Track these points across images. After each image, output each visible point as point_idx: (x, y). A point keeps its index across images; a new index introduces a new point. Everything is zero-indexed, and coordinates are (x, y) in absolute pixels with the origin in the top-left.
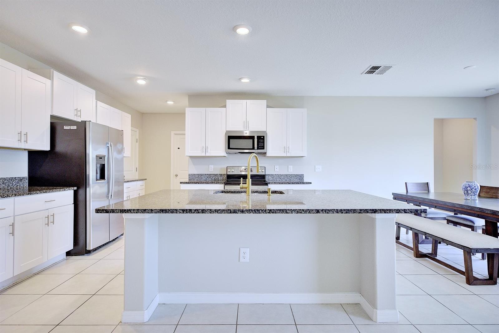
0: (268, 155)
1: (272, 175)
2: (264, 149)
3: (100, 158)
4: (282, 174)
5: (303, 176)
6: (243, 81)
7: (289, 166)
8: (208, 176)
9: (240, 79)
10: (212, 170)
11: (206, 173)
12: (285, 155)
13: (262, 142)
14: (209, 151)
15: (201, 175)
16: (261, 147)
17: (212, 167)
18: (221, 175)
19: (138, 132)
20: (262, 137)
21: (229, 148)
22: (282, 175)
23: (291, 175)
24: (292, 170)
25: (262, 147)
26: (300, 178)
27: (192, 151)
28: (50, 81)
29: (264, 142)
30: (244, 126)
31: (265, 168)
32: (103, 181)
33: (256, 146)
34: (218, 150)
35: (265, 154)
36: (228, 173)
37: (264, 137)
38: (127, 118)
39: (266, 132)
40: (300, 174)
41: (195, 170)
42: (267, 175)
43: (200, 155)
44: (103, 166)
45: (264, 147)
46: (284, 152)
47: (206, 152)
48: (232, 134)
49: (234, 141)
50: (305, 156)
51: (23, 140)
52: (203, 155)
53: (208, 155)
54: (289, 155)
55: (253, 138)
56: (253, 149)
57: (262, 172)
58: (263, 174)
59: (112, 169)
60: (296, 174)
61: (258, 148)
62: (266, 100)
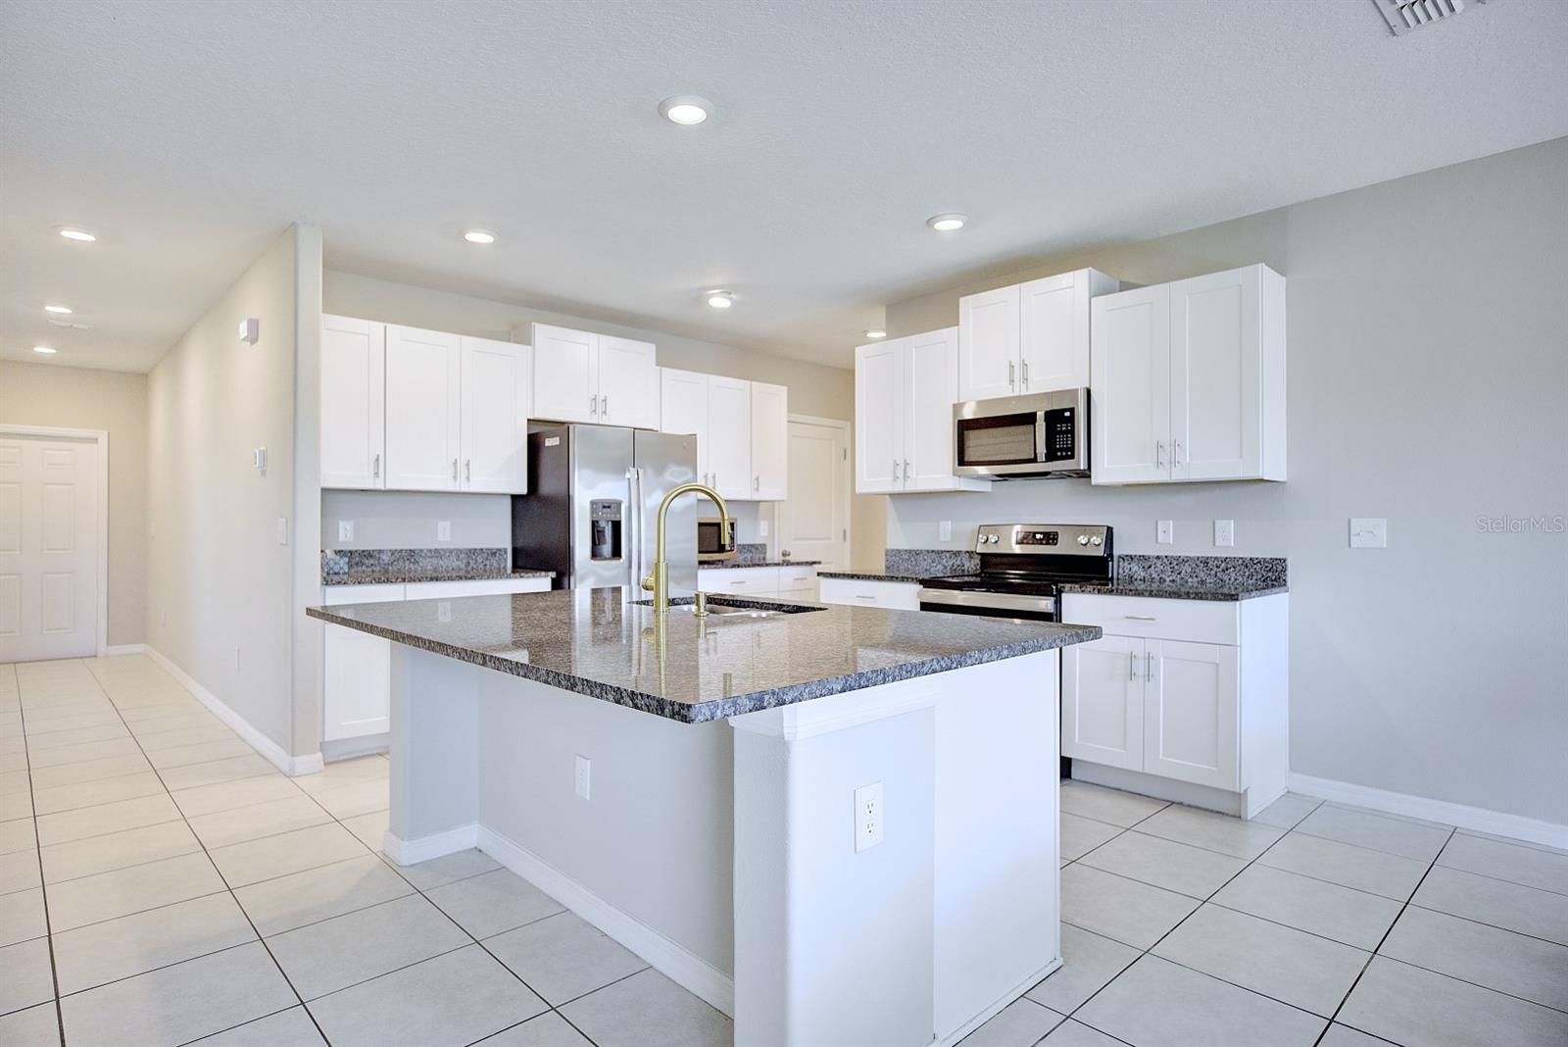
0: (1098, 477)
1: (1144, 558)
2: (1072, 458)
3: (604, 507)
4: (1183, 554)
6: (941, 226)
7: (1219, 522)
8: (933, 555)
9: (930, 222)
10: (948, 538)
11: (931, 548)
12: (1163, 478)
13: (1067, 432)
14: (913, 473)
15: (917, 553)
16: (1061, 450)
17: (947, 526)
18: (971, 554)
19: (848, 431)
20: (1067, 414)
21: (962, 462)
22: (1185, 561)
23: (1226, 561)
24: (1231, 539)
25: (1067, 450)
26: (1270, 575)
27: (873, 478)
28: (529, 348)
29: (1072, 432)
30: (1012, 381)
31: (1110, 530)
32: (615, 562)
33: (1042, 450)
34: (937, 470)
35: (1085, 475)
36: (980, 549)
37: (1072, 410)
38: (775, 397)
39: (1089, 392)
40: (1268, 556)
41: (901, 536)
42: (1122, 558)
43: (891, 490)
44: (616, 526)
45: (1072, 449)
46: (1159, 464)
47: (906, 478)
48: (968, 414)
49: (974, 438)
50: (1260, 476)
51: (464, 475)
52: (899, 488)
53: (910, 487)
54: (1179, 475)
55: (1029, 419)
56: (1034, 460)
57: (1094, 546)
58: (1100, 552)
59: (638, 536)
60: (1248, 555)
61: (1051, 456)
62: (1086, 270)
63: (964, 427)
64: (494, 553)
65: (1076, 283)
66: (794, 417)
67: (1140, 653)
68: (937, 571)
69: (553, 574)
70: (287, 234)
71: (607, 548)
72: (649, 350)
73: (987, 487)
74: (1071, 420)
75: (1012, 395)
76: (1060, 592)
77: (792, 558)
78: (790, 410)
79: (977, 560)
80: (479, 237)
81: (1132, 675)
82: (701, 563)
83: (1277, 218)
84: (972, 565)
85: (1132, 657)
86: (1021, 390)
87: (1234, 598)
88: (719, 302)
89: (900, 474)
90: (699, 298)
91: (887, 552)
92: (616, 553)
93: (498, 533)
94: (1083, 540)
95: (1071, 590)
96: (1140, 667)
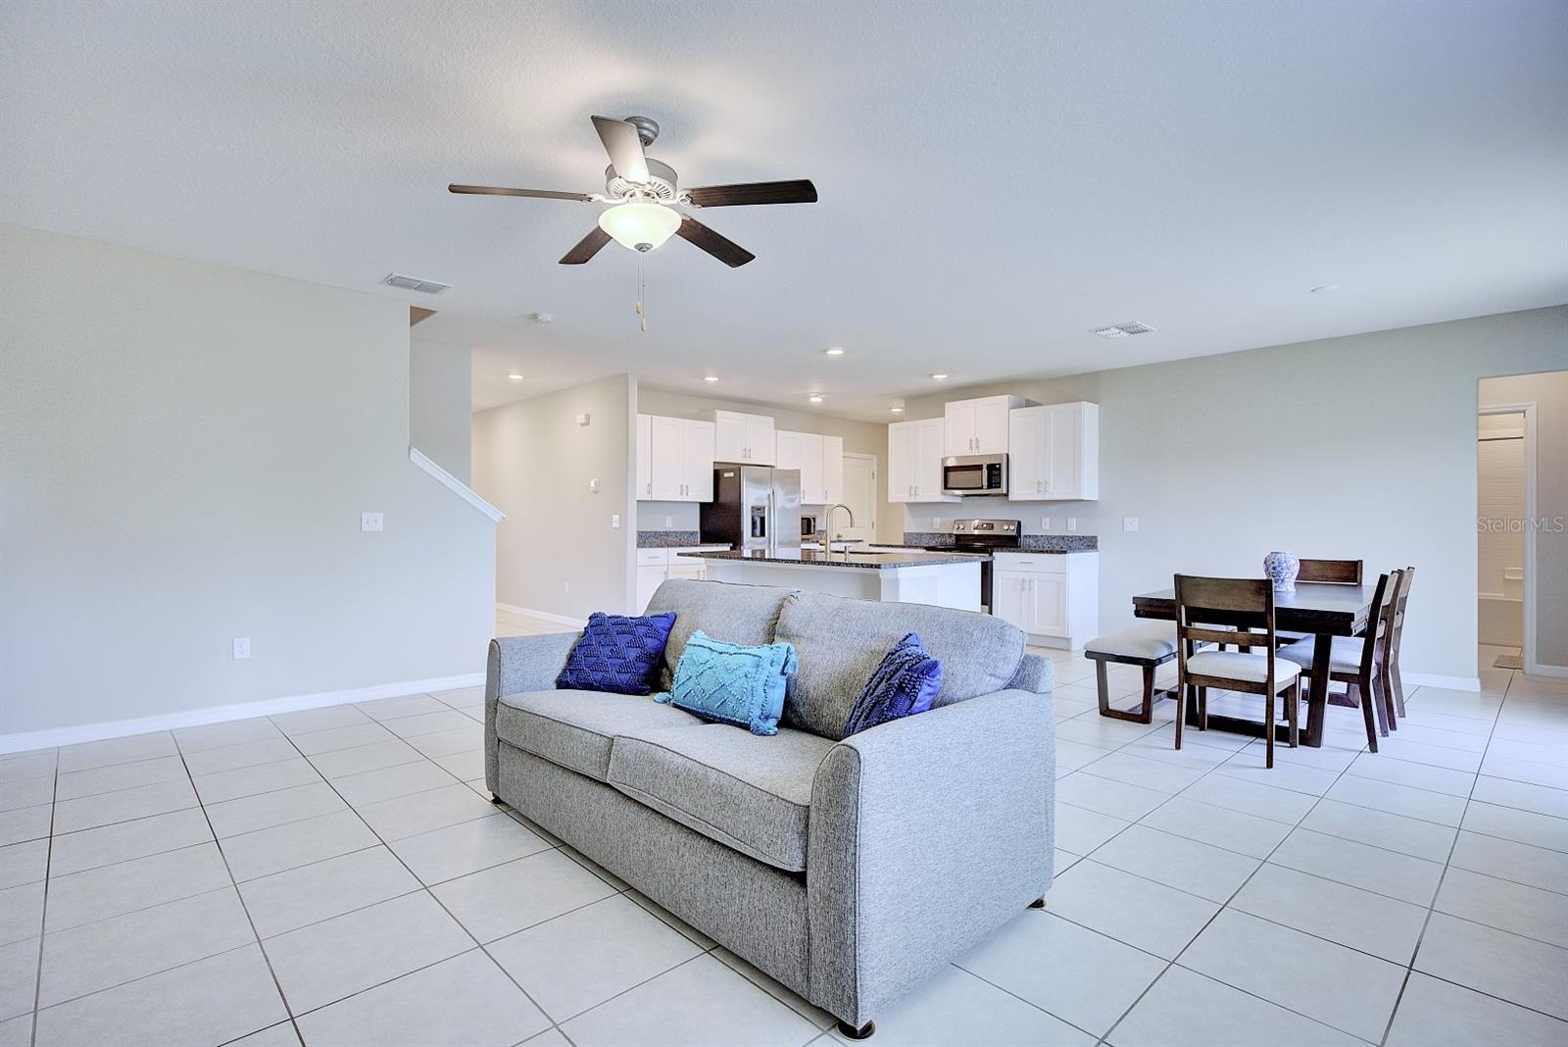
0: (1012, 497)
1: (1036, 536)
2: (1000, 487)
3: (757, 510)
4: (1052, 534)
5: (1096, 542)
6: (936, 377)
7: (1069, 520)
8: (930, 536)
9: (931, 375)
10: (938, 527)
12: (1041, 498)
13: (997, 475)
14: (919, 492)
15: (921, 534)
16: (995, 484)
17: (937, 520)
18: (950, 535)
19: (875, 461)
20: (998, 466)
21: (946, 488)
22: (1055, 537)
23: (1072, 537)
24: (1073, 527)
25: (997, 484)
26: (1090, 543)
27: (897, 494)
28: (713, 424)
29: (1000, 475)
30: (971, 448)
31: (1019, 523)
32: (762, 538)
33: (985, 483)
34: (933, 492)
35: (1007, 495)
36: (955, 532)
37: (1000, 464)
38: (835, 444)
39: (1008, 455)
40: (1089, 535)
41: (912, 525)
42: (1025, 536)
43: (907, 501)
44: (763, 519)
45: (1000, 483)
46: (1039, 491)
47: (916, 495)
48: (951, 463)
49: (952, 475)
50: (1082, 498)
51: (685, 492)
52: (912, 500)
53: (918, 500)
54: (1047, 497)
55: (979, 467)
56: (982, 488)
57: (1011, 531)
58: (1014, 534)
59: (774, 524)
60: (1081, 535)
61: (990, 486)
62: (1007, 396)
63: (947, 470)
64: (692, 533)
65: (1003, 400)
66: (847, 454)
67: (1027, 579)
68: (932, 544)
69: (731, 545)
70: (624, 378)
71: (758, 531)
72: (771, 420)
73: (959, 500)
74: (999, 469)
75: (969, 454)
76: (992, 552)
77: (842, 539)
78: (844, 450)
79: (954, 538)
80: (712, 379)
81: (1023, 589)
82: (803, 540)
83: (1096, 376)
84: (951, 541)
85: (1023, 580)
86: (975, 452)
87: (1065, 552)
88: (816, 400)
89: (913, 492)
90: (807, 397)
91: (904, 534)
92: (763, 534)
93: (694, 524)
94: (1006, 527)
95: (997, 551)
96: (1027, 586)
